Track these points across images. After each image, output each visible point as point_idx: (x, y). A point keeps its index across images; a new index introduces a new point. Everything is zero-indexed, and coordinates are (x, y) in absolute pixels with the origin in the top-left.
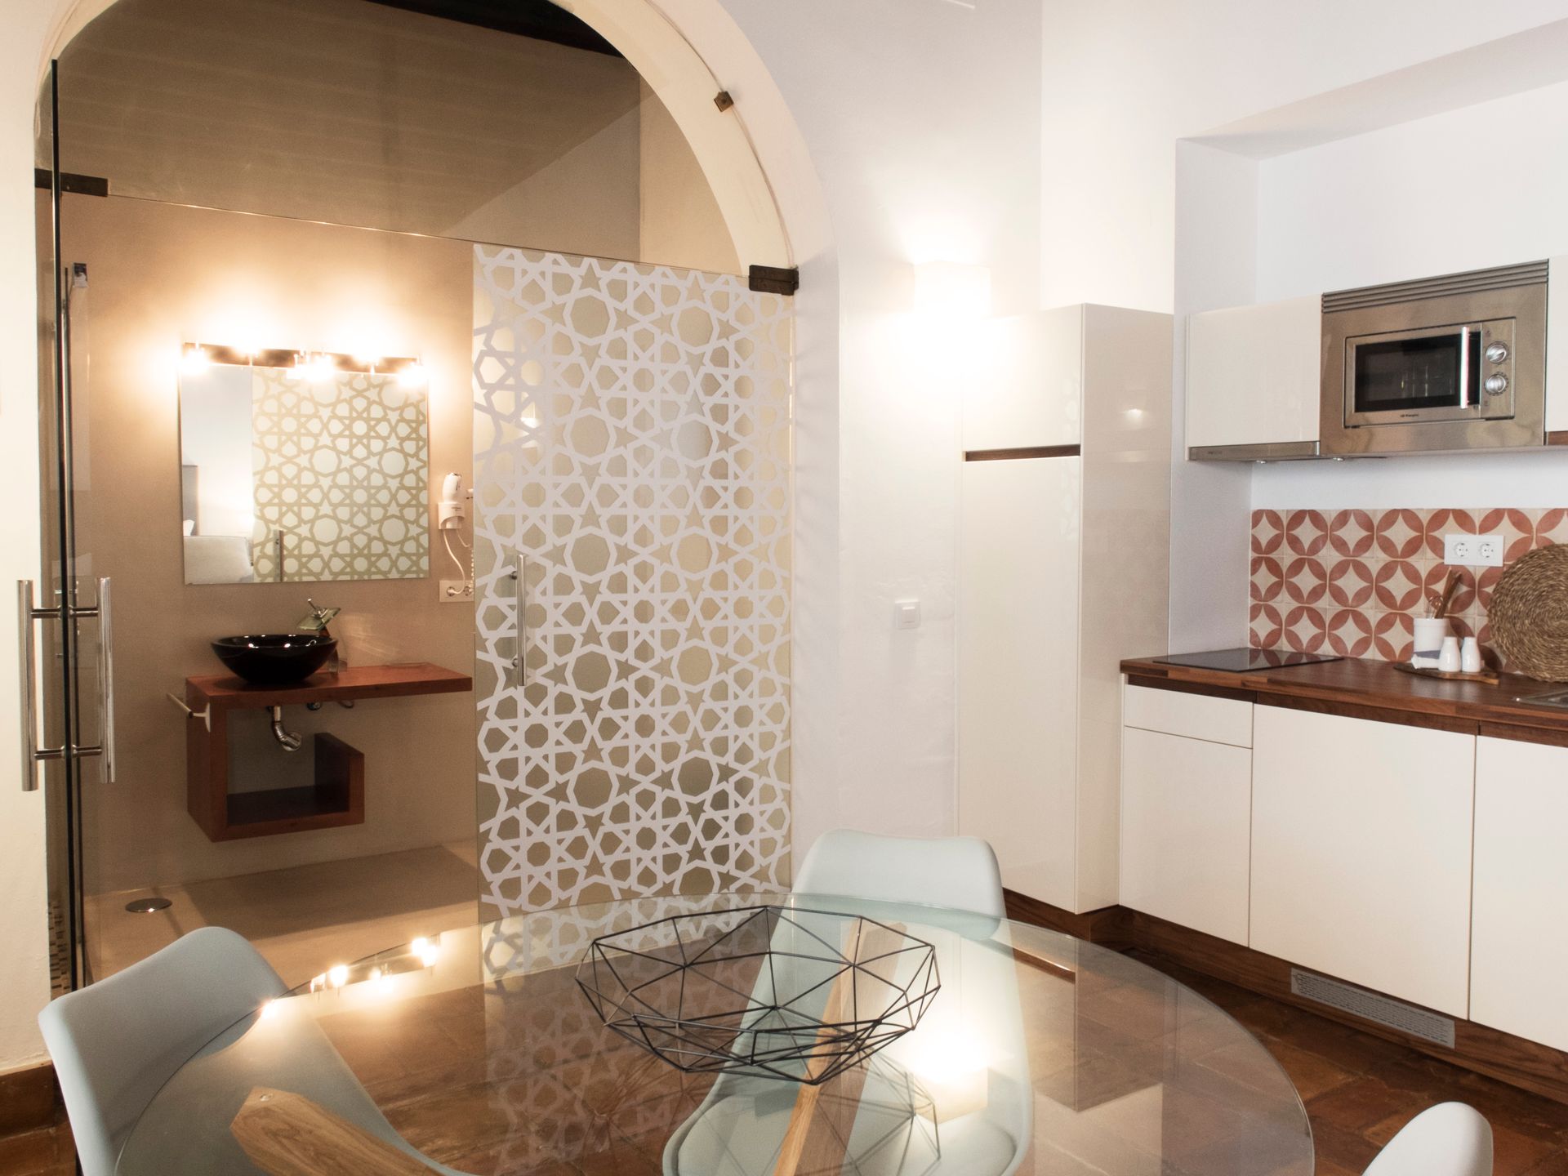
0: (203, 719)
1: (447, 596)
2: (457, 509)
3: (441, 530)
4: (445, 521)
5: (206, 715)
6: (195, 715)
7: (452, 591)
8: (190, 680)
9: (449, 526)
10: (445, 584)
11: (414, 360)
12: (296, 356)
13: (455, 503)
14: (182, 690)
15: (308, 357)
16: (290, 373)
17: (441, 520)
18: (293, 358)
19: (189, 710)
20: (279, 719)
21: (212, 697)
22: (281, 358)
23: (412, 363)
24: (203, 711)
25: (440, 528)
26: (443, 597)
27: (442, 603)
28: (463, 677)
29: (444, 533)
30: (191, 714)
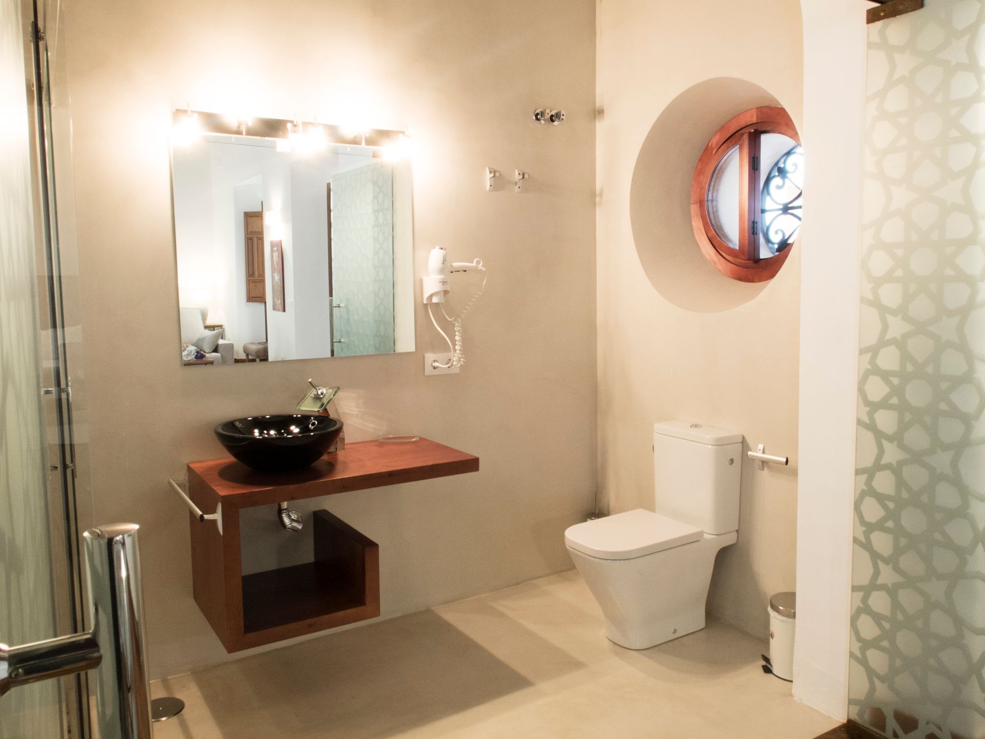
0: (214, 522)
1: (431, 368)
2: (444, 282)
3: (426, 305)
4: (431, 296)
5: (217, 516)
6: (206, 517)
7: (436, 364)
8: (192, 466)
9: (435, 300)
10: (430, 357)
11: (403, 133)
12: (289, 126)
13: (443, 277)
14: (183, 476)
15: (300, 128)
16: (281, 144)
17: (426, 295)
18: (286, 128)
19: (200, 513)
20: (286, 507)
21: (223, 497)
22: (272, 127)
23: (401, 135)
24: (213, 511)
25: (425, 302)
26: (428, 371)
27: (427, 376)
28: (469, 458)
29: (429, 307)
30: (202, 517)
